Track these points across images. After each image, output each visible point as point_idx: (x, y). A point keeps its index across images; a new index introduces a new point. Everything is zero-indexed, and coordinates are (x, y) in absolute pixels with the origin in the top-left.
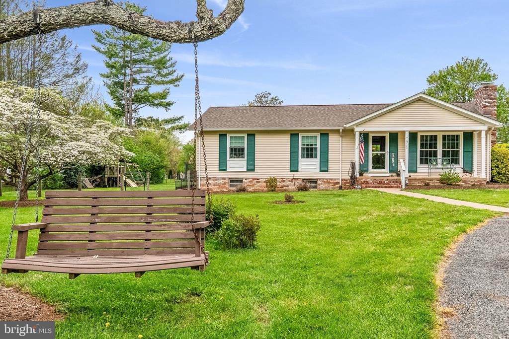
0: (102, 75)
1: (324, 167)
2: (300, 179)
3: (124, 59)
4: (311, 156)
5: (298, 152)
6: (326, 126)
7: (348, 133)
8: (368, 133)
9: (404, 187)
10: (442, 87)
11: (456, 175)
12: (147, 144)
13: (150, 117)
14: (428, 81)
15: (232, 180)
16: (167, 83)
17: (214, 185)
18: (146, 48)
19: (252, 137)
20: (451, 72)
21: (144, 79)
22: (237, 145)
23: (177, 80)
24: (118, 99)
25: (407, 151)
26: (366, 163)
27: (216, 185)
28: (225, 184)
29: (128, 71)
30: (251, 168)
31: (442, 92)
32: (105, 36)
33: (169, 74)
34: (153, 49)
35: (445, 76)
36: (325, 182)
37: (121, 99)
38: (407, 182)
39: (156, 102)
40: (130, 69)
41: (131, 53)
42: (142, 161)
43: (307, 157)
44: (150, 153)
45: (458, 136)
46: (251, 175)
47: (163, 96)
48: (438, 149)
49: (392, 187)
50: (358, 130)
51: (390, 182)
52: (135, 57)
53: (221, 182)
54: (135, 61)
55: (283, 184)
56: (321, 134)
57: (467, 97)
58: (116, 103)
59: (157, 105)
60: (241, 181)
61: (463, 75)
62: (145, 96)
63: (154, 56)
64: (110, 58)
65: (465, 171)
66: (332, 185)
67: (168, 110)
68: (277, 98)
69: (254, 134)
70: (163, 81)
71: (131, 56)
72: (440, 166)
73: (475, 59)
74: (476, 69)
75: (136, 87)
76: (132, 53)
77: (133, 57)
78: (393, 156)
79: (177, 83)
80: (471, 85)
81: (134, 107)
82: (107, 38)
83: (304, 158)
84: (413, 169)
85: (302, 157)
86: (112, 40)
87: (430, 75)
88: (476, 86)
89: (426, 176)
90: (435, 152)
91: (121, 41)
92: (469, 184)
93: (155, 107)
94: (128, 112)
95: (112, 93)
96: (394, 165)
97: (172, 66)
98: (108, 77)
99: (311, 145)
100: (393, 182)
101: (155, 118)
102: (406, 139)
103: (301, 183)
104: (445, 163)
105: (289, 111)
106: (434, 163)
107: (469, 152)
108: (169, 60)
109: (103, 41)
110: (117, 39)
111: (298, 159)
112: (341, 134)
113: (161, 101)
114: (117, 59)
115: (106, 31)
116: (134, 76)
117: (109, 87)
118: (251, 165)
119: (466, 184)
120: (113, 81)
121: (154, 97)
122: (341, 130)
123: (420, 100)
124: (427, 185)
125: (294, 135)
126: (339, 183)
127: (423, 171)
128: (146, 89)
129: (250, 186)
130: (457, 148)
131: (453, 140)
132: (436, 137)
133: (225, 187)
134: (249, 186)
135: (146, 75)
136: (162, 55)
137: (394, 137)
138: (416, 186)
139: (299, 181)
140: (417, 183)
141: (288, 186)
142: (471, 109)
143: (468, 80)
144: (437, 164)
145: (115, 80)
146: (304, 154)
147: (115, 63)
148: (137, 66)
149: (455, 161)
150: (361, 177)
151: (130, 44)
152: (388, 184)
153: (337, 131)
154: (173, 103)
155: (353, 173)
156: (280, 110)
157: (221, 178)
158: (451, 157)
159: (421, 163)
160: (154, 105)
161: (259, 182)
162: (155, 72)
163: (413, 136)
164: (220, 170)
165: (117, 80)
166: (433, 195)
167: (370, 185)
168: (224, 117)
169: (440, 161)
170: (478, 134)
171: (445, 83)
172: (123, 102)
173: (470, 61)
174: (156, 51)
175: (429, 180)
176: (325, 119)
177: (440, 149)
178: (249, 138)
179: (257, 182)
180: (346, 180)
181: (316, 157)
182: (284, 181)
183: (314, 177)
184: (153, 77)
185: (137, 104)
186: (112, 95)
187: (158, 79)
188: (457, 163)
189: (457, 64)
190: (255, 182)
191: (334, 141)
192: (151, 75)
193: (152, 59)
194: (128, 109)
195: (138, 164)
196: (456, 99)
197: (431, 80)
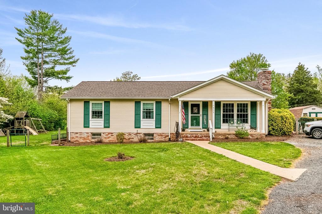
0: (22, 58)
1: (158, 125)
2: (142, 133)
3: (38, 48)
4: (150, 118)
5: (140, 115)
6: (159, 96)
7: (174, 101)
8: (188, 102)
9: (211, 140)
10: (239, 71)
11: (246, 131)
12: (51, 104)
13: (56, 86)
14: (230, 67)
15: (94, 134)
16: (67, 64)
17: (80, 138)
18: (53, 41)
19: (107, 104)
20: (244, 61)
21: (51, 61)
22: (97, 109)
23: (74, 62)
24: (34, 73)
25: (214, 114)
26: (187, 122)
27: (82, 138)
28: (88, 137)
29: (40, 56)
30: (107, 125)
31: (239, 73)
32: (24, 32)
33: (70, 58)
34: (58, 42)
35: (240, 64)
36: (159, 135)
37: (36, 74)
38: (214, 136)
39: (60, 76)
40: (42, 54)
41: (42, 44)
42: (44, 116)
43: (147, 118)
44: (51, 111)
45: (247, 104)
46: (107, 130)
47: (65, 73)
48: (234, 113)
49: (203, 140)
50: (180, 99)
51: (202, 136)
52: (45, 47)
53: (86, 135)
54: (46, 49)
55: (130, 137)
56: (156, 102)
57: (253, 77)
58: (32, 76)
59: (61, 78)
60: (99, 134)
61: (251, 63)
62: (51, 72)
63: (59, 46)
64: (28, 47)
65: (252, 128)
66: (164, 138)
67: (68, 81)
68: (136, 76)
69: (110, 101)
70: (64, 63)
71: (43, 46)
72: (235, 124)
73: (258, 54)
74: (258, 60)
75: (46, 66)
76: (44, 44)
77: (44, 47)
78: (205, 117)
79: (74, 64)
80: (255, 70)
81: (45, 79)
82: (26, 34)
83: (144, 118)
84: (218, 126)
85: (143, 118)
86: (29, 35)
87: (232, 63)
88: (258, 71)
89: (226, 131)
90: (233, 115)
91: (35, 36)
92: (254, 137)
93: (60, 80)
94: (40, 83)
95: (29, 70)
96: (205, 124)
97: (70, 53)
98: (26, 59)
99: (150, 110)
100: (204, 136)
101: (59, 87)
102: (213, 106)
103: (143, 136)
104: (239, 123)
105: (137, 85)
106: (232, 122)
107: (254, 115)
108: (70, 49)
109: (23, 35)
110: (33, 34)
111: (140, 120)
112: (170, 102)
113: (63, 75)
114: (32, 47)
115: (26, 29)
116: (44, 59)
117: (27, 66)
118: (107, 123)
119: (252, 137)
120: (30, 62)
121: (58, 73)
122: (169, 100)
123: (222, 79)
124: (227, 138)
125: (138, 103)
126: (169, 136)
127: (225, 127)
128: (53, 68)
129: (107, 138)
130: (246, 112)
131: (244, 107)
132: (233, 105)
133: (88, 139)
134: (105, 138)
135: (53, 58)
136: (64, 46)
137: (206, 104)
138: (220, 139)
139: (141, 135)
140: (220, 137)
141: (133, 138)
142: (255, 86)
143: (254, 67)
144: (234, 123)
145: (32, 61)
146: (144, 116)
147: (31, 50)
148: (46, 52)
149: (245, 121)
150: (183, 132)
151: (42, 38)
152: (201, 137)
153: (167, 100)
154: (71, 77)
155: (177, 130)
156: (131, 84)
157: (85, 133)
158: (243, 118)
159: (224, 122)
160: (58, 78)
161: (113, 135)
162: (59, 57)
163: (218, 104)
164: (84, 127)
165: (33, 61)
166: (229, 150)
167: (188, 138)
168: (90, 88)
169: (235, 121)
170: (260, 103)
171: (240, 68)
172: (37, 76)
173: (255, 55)
174: (60, 43)
175: (228, 135)
176: (159, 92)
177: (235, 113)
178: (105, 104)
179: (111, 135)
180: (173, 134)
181: (153, 118)
182: (131, 135)
183: (151, 132)
184: (58, 60)
185: (47, 77)
186: (29, 71)
187: (62, 61)
188: (247, 122)
189: (247, 57)
190: (110, 135)
191: (165, 107)
192: (56, 59)
193: (57, 49)
194: (40, 80)
195: (41, 118)
196: (247, 78)
197: (232, 66)
